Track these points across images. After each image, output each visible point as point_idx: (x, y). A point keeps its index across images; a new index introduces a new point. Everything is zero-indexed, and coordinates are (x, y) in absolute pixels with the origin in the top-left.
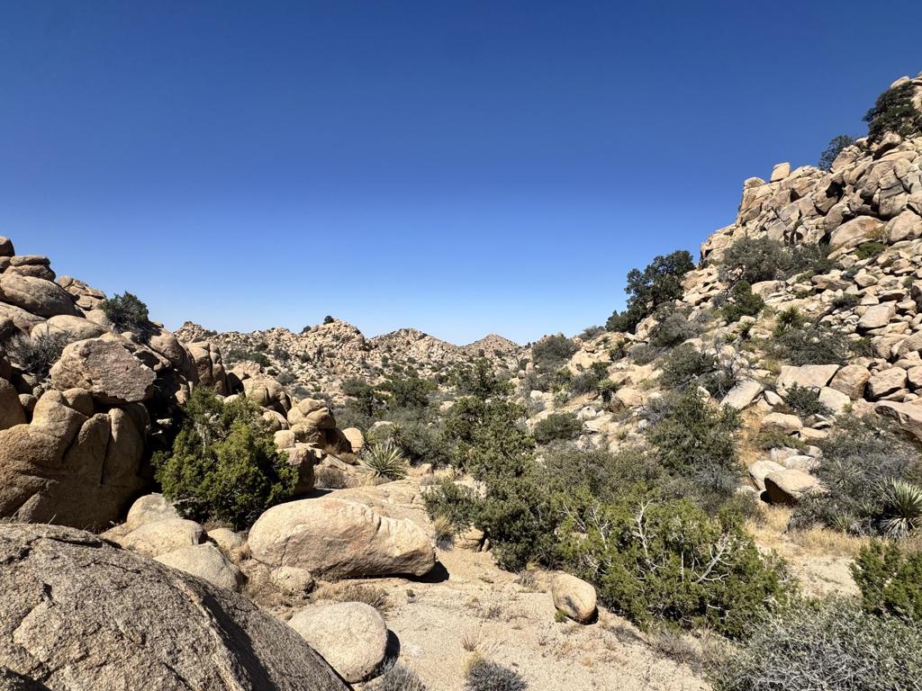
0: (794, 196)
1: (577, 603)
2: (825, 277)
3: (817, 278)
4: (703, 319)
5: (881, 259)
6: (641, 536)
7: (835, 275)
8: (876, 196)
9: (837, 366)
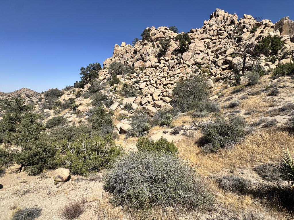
0: (127, 52)
1: (62, 176)
2: (133, 75)
3: (131, 75)
4: (104, 84)
5: (144, 72)
6: (84, 149)
7: (135, 74)
8: (143, 56)
9: (135, 98)
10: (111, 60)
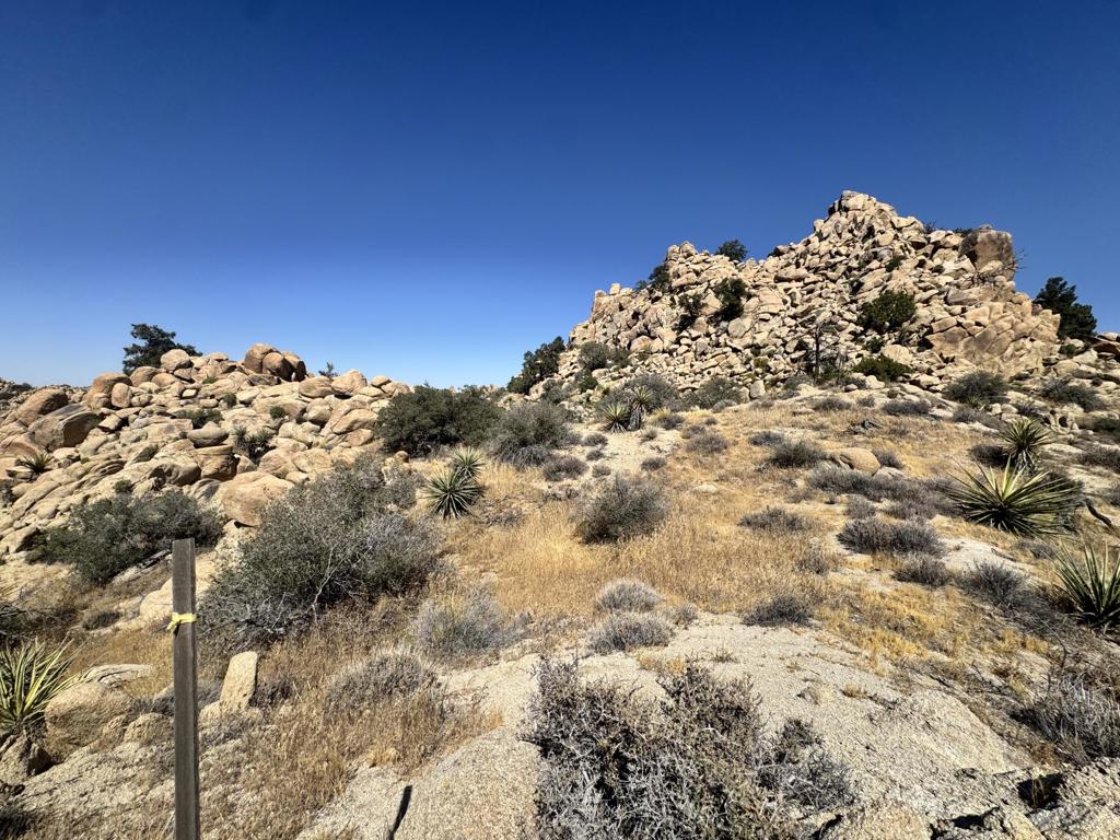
8: (649, 326)
10: (586, 327)
